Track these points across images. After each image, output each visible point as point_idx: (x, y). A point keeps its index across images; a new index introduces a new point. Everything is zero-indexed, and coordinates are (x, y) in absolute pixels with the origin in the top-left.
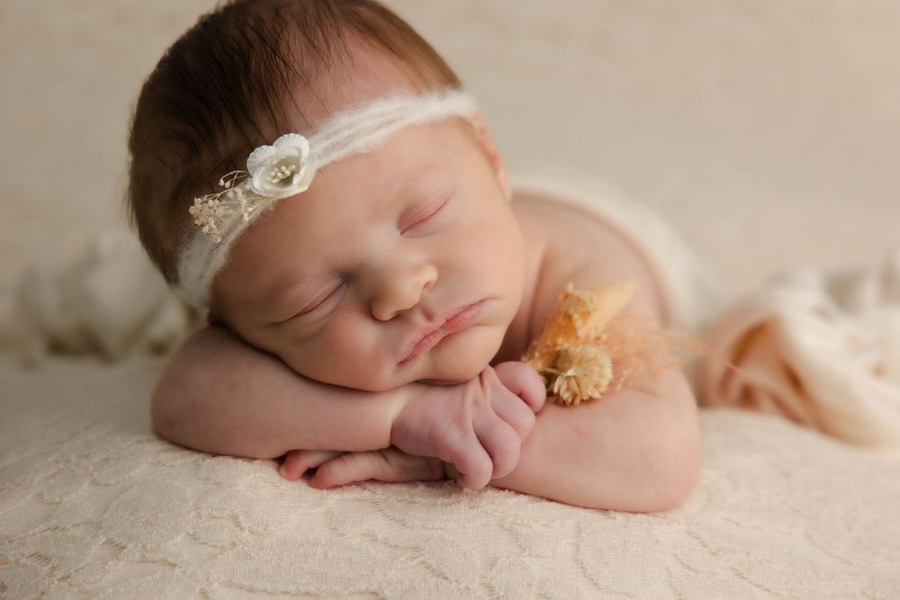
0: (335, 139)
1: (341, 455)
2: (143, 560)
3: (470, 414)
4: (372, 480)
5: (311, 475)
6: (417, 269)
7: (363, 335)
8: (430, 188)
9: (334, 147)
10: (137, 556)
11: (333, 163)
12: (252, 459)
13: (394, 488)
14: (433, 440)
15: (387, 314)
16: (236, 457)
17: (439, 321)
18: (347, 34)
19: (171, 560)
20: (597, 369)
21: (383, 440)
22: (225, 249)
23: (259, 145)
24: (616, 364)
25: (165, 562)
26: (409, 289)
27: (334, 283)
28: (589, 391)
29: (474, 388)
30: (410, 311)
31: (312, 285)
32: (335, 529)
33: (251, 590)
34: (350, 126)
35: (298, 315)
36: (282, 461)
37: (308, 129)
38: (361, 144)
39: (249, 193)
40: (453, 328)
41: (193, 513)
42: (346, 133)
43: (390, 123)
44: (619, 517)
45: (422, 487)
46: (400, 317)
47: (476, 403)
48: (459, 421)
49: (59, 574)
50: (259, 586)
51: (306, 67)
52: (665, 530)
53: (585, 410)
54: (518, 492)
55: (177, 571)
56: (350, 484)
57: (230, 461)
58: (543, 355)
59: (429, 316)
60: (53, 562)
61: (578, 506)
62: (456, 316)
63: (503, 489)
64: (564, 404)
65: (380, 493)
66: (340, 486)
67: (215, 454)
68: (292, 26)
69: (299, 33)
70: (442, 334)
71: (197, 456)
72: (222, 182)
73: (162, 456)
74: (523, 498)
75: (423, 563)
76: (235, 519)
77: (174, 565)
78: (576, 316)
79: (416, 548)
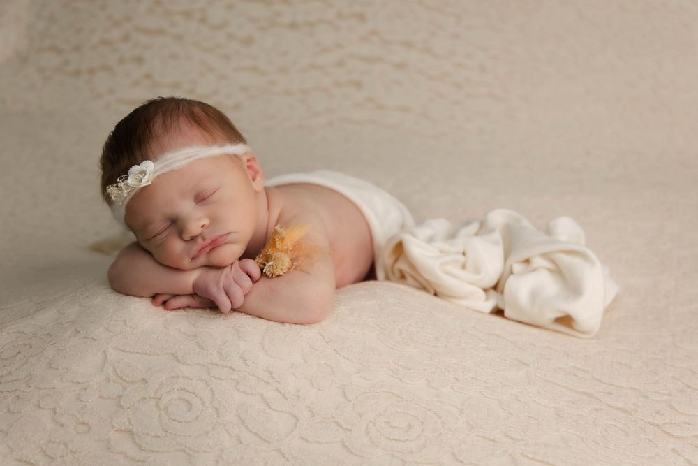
0: (165, 164)
1: (175, 296)
2: (85, 338)
3: (223, 281)
4: (189, 307)
5: (164, 303)
6: (199, 219)
7: (177, 246)
8: (208, 185)
9: (164, 167)
10: (83, 336)
11: (163, 173)
12: (140, 297)
13: (197, 311)
14: (206, 290)
15: (187, 237)
16: (135, 296)
17: (208, 241)
18: (182, 118)
19: (95, 338)
20: (281, 262)
21: (190, 290)
22: (124, 207)
23: (134, 165)
24: (293, 260)
25: (92, 338)
26: (194, 228)
27: (168, 223)
28: (278, 272)
29: (226, 271)
30: (197, 236)
31: (158, 224)
32: (165, 327)
33: (124, 351)
34: (171, 159)
35: (154, 237)
36: (154, 297)
37: (154, 159)
38: (176, 166)
39: (127, 185)
40: (215, 245)
41: (110, 319)
42: (171, 161)
43: (190, 157)
44: (288, 325)
45: (208, 310)
46: (193, 239)
47: (226, 276)
48: (217, 283)
49: (52, 342)
50: (127, 350)
51: (159, 132)
52: (307, 332)
53: (277, 280)
54: (247, 314)
55: (96, 342)
56: (180, 308)
57: (132, 297)
58: (264, 256)
59: (204, 239)
60: (52, 337)
61: (271, 321)
62: (216, 240)
63: (241, 312)
64: (267, 276)
65: (191, 312)
66: (176, 309)
67: (127, 295)
68: (161, 114)
69: (161, 117)
70: (210, 247)
71: (121, 295)
72: (118, 180)
73: (108, 295)
74: (248, 316)
75: (196, 342)
76: (125, 321)
77: (95, 340)
78: (277, 240)
79: (196, 336)
